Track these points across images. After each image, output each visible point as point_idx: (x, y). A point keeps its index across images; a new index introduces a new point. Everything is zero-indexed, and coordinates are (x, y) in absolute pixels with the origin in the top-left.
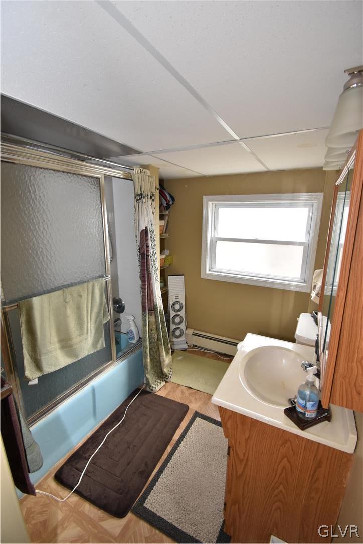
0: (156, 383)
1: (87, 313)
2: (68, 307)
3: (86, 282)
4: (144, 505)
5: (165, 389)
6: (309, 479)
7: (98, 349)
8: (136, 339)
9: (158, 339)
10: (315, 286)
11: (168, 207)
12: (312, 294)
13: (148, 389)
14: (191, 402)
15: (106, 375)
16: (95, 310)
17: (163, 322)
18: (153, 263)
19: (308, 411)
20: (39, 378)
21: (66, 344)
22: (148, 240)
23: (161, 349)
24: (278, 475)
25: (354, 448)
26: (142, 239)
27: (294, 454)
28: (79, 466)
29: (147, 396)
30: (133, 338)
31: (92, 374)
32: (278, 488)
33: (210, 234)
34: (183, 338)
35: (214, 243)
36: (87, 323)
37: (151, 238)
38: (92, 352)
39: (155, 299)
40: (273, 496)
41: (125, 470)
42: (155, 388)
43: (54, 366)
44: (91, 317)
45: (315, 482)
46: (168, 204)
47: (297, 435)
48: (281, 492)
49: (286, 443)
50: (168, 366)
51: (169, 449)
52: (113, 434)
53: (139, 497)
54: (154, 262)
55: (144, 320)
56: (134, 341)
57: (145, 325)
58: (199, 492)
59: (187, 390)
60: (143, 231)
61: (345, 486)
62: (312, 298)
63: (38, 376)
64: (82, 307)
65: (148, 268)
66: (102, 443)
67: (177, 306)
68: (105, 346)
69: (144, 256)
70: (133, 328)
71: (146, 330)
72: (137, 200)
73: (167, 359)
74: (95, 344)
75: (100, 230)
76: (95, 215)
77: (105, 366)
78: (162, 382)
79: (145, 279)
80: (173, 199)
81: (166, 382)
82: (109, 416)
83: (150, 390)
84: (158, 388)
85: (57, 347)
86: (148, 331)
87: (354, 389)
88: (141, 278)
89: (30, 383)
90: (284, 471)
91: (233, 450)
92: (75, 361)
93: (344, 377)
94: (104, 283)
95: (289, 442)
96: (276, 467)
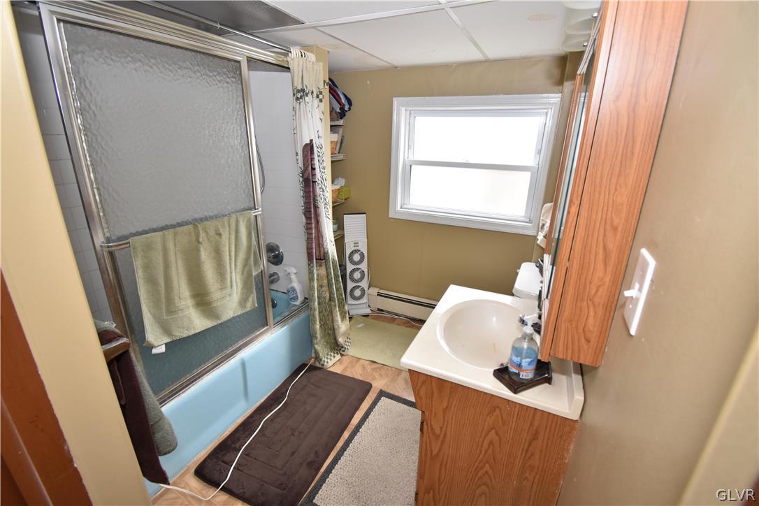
0: (329, 357)
1: (230, 259)
2: (202, 249)
3: (226, 216)
4: (314, 501)
5: (341, 363)
6: (522, 454)
7: (248, 309)
8: (300, 299)
9: (331, 299)
10: (543, 225)
11: (342, 114)
12: (538, 237)
13: (317, 365)
14: (374, 378)
15: (260, 344)
16: (242, 256)
17: (336, 276)
18: (322, 193)
19: (523, 371)
20: (166, 344)
21: (202, 300)
22: (314, 158)
23: (334, 312)
24: (483, 452)
25: (579, 413)
26: (305, 157)
27: (504, 424)
28: (226, 458)
29: (317, 372)
30: (296, 298)
31: (241, 343)
32: (483, 468)
33: (403, 154)
34: (364, 300)
35: (408, 167)
36: (231, 273)
37: (319, 156)
38: (239, 313)
39: (325, 244)
40: (477, 478)
41: (287, 462)
42: (328, 362)
43: (187, 330)
44: (235, 265)
45: (530, 458)
46: (342, 109)
47: (509, 400)
48: (486, 472)
49: (494, 411)
50: (344, 334)
51: (346, 435)
52: (272, 419)
53: (308, 492)
54: (323, 191)
55: (311, 273)
56: (298, 303)
57: (311, 279)
58: (385, 483)
59: (370, 365)
60: (306, 145)
61: (567, 461)
62: (538, 242)
63: (166, 342)
64: (223, 251)
65: (315, 200)
66: (257, 431)
67: (356, 257)
68: (257, 305)
69: (308, 182)
70: (296, 285)
71: (313, 287)
72: (297, 99)
73: (342, 326)
74: (243, 302)
75: (243, 141)
76: (236, 119)
77: (258, 333)
78: (336, 355)
79: (311, 214)
80: (350, 103)
81: (342, 355)
82: (266, 397)
83: (320, 366)
84: (331, 363)
85: (190, 304)
86: (316, 287)
87: (583, 335)
88: (305, 215)
89: (154, 351)
90: (491, 446)
91: (427, 424)
92: (216, 324)
93: (571, 321)
94: (253, 219)
95: (498, 410)
96: (480, 443)
